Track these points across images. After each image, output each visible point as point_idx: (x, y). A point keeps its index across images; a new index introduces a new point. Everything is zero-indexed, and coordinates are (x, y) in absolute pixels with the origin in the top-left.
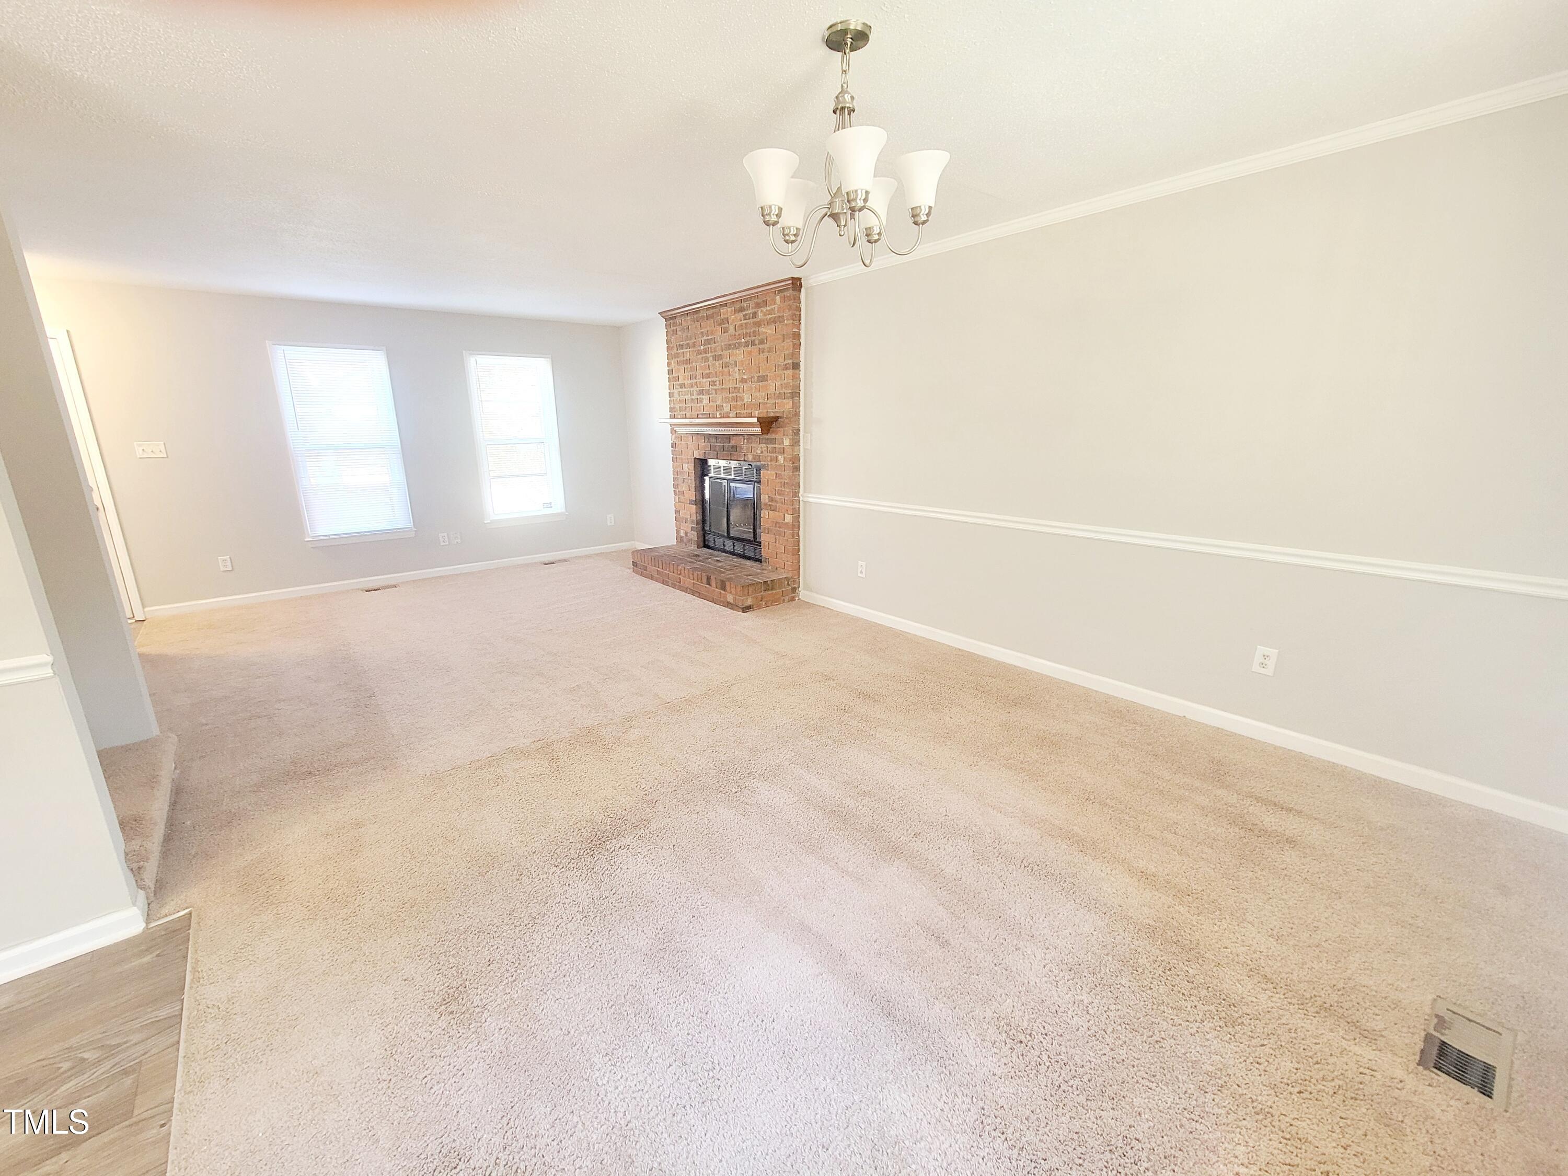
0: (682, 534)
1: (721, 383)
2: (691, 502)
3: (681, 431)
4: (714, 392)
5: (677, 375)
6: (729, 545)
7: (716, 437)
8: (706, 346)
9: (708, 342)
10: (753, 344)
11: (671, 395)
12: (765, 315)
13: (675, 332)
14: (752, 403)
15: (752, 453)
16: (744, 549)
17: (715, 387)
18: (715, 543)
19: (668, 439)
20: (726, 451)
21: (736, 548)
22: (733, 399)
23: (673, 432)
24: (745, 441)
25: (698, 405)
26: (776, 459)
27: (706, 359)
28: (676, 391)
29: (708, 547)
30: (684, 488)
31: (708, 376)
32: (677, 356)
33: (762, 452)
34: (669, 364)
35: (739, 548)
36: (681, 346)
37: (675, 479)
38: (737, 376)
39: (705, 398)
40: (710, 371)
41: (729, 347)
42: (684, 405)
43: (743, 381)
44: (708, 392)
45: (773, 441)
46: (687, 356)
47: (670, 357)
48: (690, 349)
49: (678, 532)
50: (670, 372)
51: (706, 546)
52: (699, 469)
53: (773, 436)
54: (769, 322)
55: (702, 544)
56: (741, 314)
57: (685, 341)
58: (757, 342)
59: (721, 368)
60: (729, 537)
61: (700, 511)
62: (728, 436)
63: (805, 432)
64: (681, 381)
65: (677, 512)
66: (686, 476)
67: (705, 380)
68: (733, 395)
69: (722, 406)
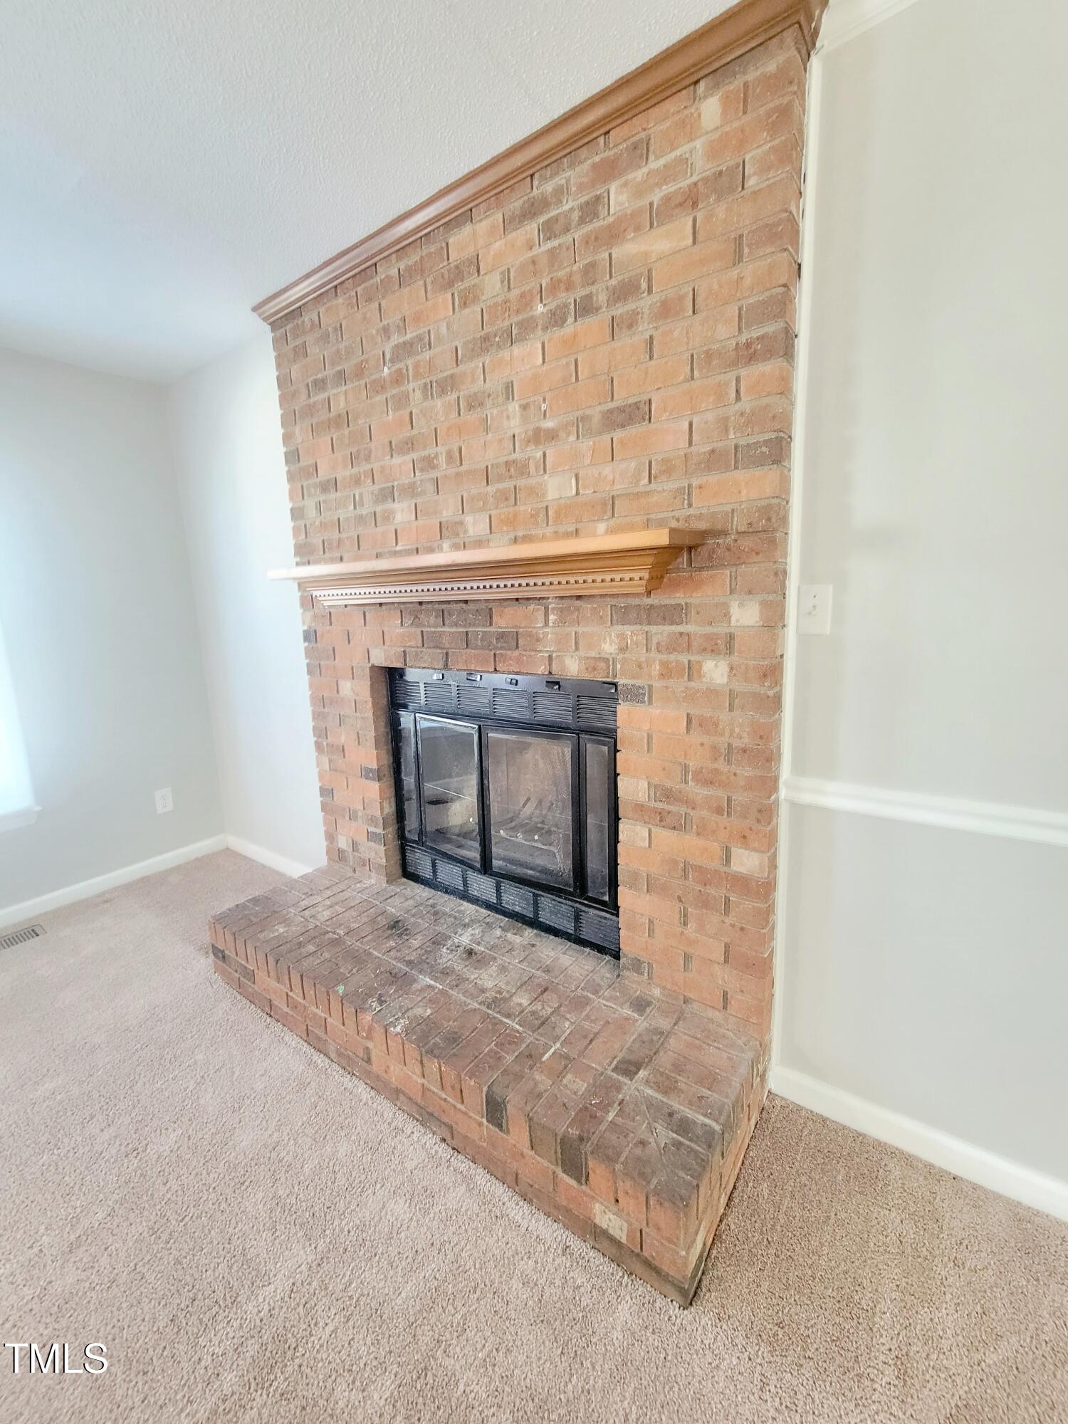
0: (343, 843)
1: (457, 457)
2: (366, 773)
3: (331, 597)
4: (430, 488)
5: (311, 461)
6: (482, 886)
7: (443, 610)
8: (401, 365)
9: (406, 349)
10: (586, 308)
11: (296, 514)
12: (639, 192)
13: (301, 351)
14: (580, 499)
15: (582, 653)
16: (536, 904)
17: (434, 474)
18: (435, 872)
19: (295, 622)
20: (476, 648)
21: (505, 897)
22: (502, 497)
23: (309, 602)
24: (552, 617)
25: (380, 530)
26: (691, 671)
27: (402, 401)
28: (310, 504)
29: (415, 878)
30: (344, 737)
31: (409, 445)
32: (309, 410)
33: (623, 649)
34: (287, 438)
35: (514, 898)
36: (320, 385)
37: (317, 716)
38: (515, 425)
39: (402, 512)
40: (415, 432)
41: (485, 343)
42: (336, 535)
43: (539, 437)
44: (411, 490)
45: (672, 615)
46: (340, 405)
47: (289, 419)
48: (350, 386)
49: (330, 837)
50: (292, 457)
51: (408, 874)
52: (384, 691)
53: (679, 598)
54: (657, 216)
55: (397, 870)
56: (532, 227)
57: (333, 364)
58: (602, 298)
59: (455, 414)
60: (486, 867)
61: (390, 792)
62: (483, 606)
63: (808, 577)
64: (324, 474)
65: (326, 792)
66: (348, 710)
67: (397, 460)
68: (501, 486)
69: (461, 523)
